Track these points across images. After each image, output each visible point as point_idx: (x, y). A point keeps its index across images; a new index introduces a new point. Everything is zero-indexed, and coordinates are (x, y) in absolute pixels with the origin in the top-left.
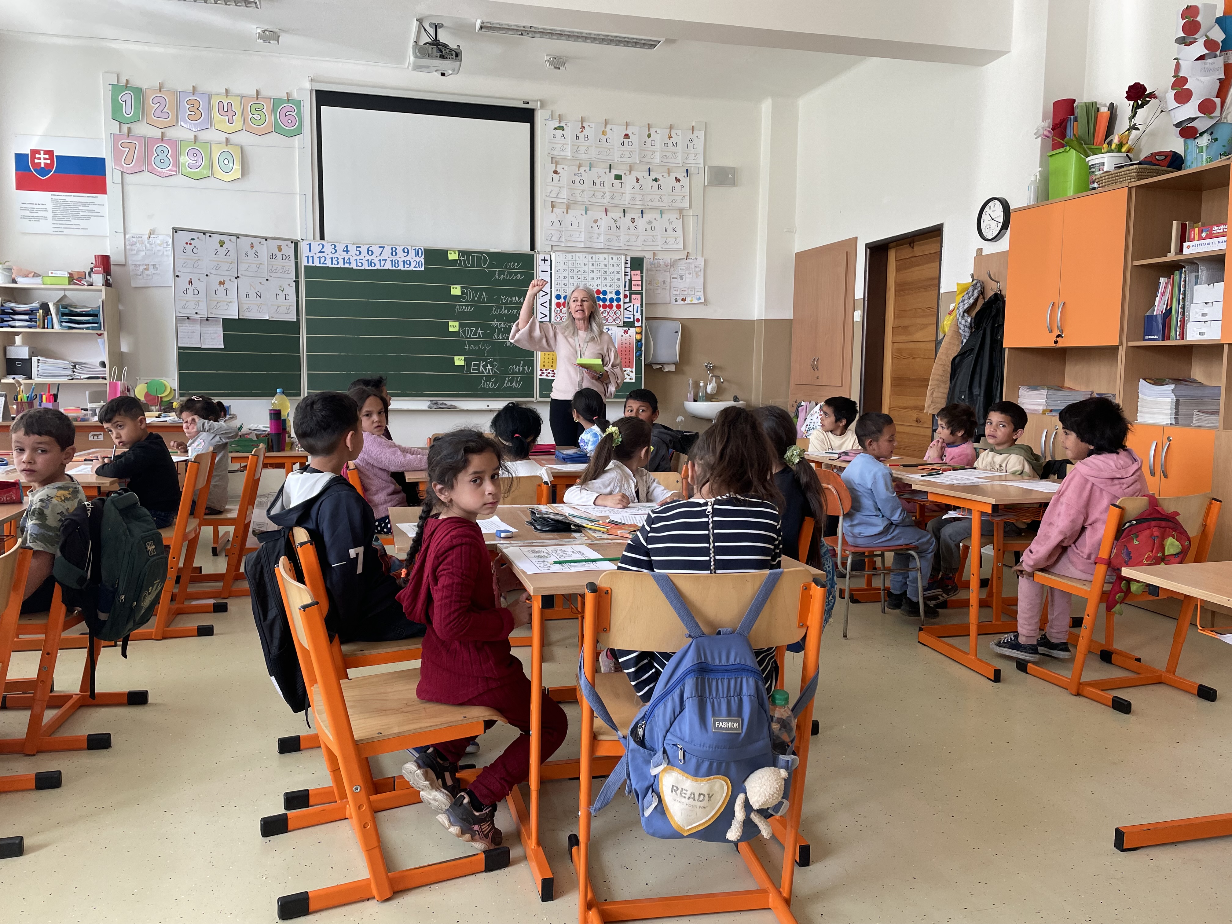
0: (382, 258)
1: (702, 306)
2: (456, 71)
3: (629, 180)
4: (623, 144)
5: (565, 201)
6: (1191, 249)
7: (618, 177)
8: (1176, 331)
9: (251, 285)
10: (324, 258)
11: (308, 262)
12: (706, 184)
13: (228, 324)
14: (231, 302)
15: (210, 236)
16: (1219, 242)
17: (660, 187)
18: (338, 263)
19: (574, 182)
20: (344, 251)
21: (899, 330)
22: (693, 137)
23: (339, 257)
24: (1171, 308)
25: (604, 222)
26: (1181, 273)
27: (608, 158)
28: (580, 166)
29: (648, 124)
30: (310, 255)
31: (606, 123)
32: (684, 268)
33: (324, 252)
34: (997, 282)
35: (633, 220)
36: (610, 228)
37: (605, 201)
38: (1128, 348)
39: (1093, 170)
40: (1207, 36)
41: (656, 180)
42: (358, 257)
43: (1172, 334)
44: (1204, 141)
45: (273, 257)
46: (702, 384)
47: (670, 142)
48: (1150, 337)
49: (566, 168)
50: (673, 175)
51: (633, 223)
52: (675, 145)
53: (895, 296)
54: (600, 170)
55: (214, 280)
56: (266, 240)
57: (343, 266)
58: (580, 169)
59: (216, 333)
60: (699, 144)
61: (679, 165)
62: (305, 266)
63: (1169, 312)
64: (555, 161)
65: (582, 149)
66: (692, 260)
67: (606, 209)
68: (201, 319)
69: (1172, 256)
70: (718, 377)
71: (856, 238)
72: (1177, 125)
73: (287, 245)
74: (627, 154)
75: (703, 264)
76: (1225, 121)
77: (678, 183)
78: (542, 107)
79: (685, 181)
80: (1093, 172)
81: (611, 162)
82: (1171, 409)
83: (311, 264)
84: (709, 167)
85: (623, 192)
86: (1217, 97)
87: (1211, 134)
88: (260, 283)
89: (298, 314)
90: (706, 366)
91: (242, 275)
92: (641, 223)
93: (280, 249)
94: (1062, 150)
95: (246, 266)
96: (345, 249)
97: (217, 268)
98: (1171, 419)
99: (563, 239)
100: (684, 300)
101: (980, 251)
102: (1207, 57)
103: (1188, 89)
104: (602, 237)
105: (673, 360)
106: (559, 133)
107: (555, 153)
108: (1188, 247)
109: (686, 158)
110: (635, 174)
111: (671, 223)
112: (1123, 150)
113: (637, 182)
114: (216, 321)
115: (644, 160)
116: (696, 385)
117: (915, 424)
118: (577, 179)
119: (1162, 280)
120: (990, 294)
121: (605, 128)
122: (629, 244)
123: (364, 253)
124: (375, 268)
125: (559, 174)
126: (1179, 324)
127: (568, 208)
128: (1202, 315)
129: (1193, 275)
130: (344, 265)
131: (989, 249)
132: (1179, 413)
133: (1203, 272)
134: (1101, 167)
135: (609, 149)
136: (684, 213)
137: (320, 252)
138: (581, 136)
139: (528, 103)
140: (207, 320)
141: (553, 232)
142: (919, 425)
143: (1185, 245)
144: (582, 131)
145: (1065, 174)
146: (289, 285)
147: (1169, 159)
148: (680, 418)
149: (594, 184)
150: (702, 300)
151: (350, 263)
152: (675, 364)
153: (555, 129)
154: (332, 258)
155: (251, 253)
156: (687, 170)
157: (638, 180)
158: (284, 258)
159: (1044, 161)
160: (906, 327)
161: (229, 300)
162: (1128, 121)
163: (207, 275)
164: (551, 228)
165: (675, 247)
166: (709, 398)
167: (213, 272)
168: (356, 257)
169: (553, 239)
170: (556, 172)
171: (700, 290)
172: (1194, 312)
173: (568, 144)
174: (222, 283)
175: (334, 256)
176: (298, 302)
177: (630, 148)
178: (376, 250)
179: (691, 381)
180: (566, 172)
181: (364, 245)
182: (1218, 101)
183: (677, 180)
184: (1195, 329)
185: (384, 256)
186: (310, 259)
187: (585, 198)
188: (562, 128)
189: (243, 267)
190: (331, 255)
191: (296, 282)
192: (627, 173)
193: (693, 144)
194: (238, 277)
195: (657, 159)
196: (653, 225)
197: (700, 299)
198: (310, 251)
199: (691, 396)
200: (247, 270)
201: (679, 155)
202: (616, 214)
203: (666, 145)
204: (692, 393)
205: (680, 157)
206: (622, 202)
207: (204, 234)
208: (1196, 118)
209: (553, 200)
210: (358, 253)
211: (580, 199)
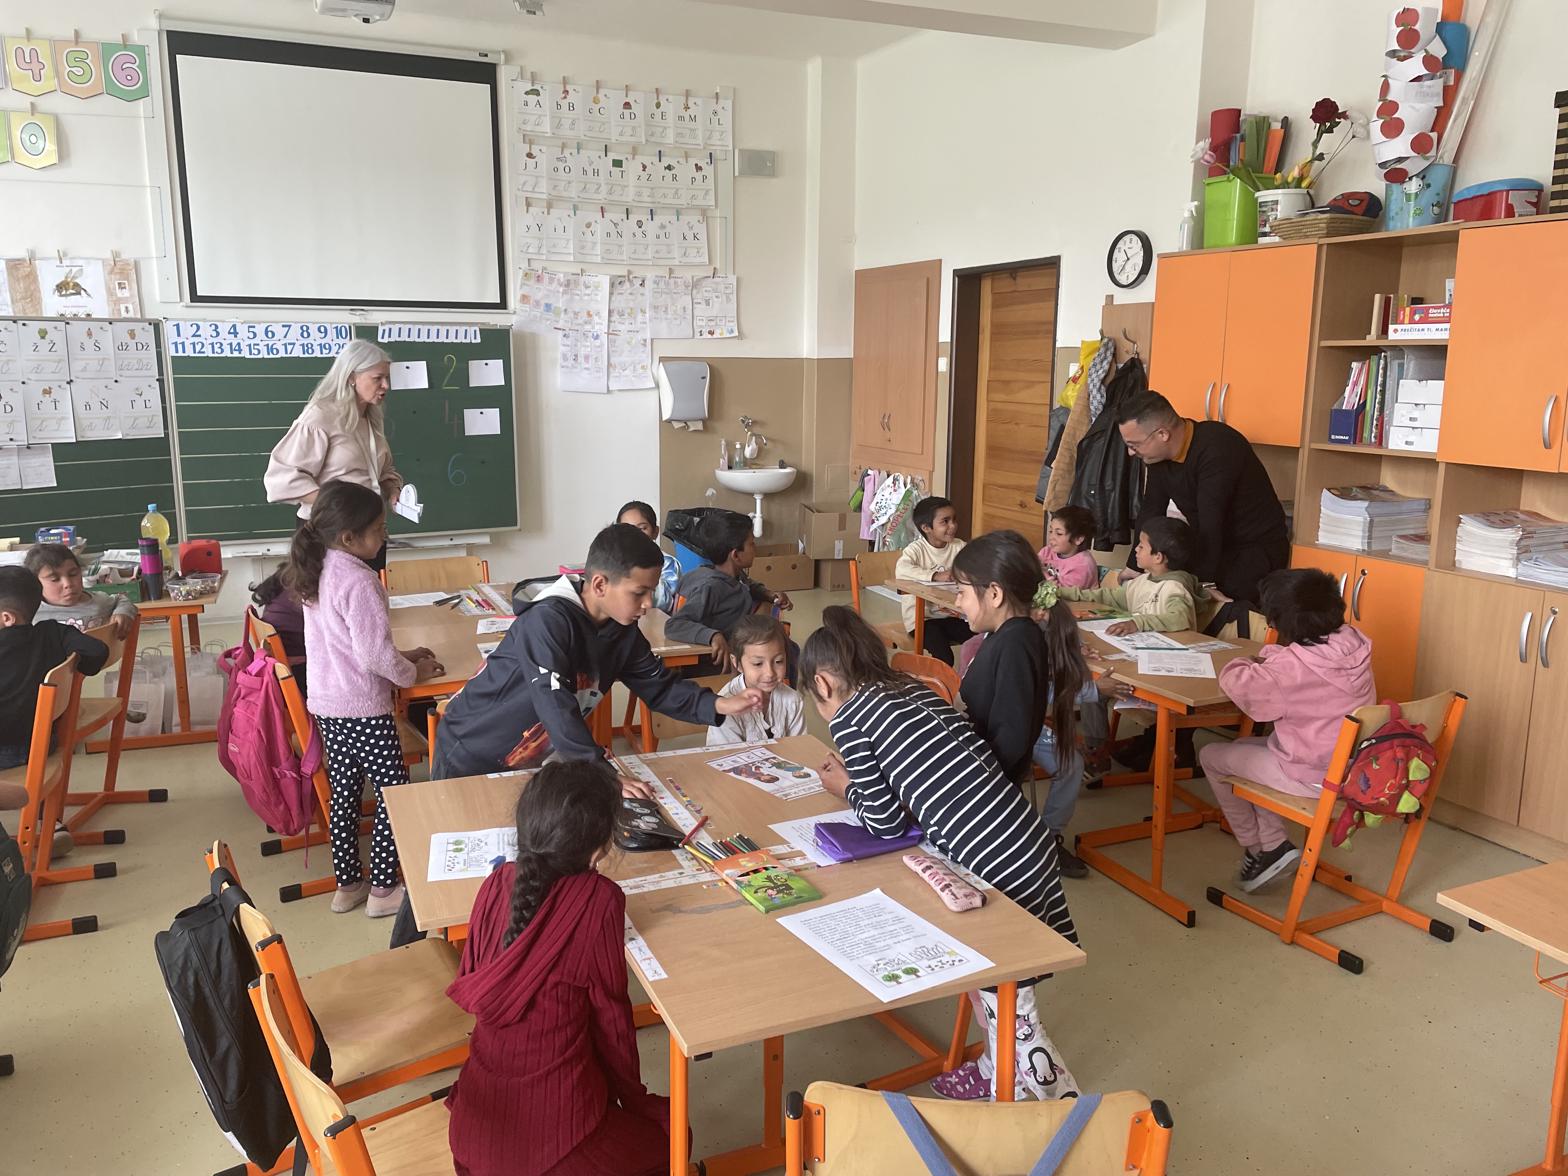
0: (287, 342)
1: (736, 340)
2: (386, 16)
3: (632, 168)
4: (622, 117)
5: (544, 196)
6: (1398, 333)
7: (617, 163)
8: (1371, 432)
9: (92, 391)
10: (200, 345)
11: (177, 352)
12: (737, 174)
13: (60, 451)
14: (63, 418)
15: (24, 325)
16: (1437, 330)
17: (674, 178)
18: (222, 351)
19: (556, 170)
20: (229, 333)
21: (997, 384)
22: (718, 108)
23: (223, 341)
24: (1365, 402)
25: (601, 226)
26: (1380, 358)
27: (604, 135)
28: (564, 146)
29: (657, 89)
30: (179, 340)
31: (598, 86)
32: (710, 289)
33: (200, 336)
34: (1134, 343)
35: (640, 224)
36: (609, 235)
37: (600, 196)
38: (1311, 450)
39: (1264, 209)
40: (1426, 51)
41: (669, 168)
42: (252, 342)
43: (1366, 435)
44: (1413, 186)
45: (122, 347)
46: (738, 446)
47: (686, 115)
48: (1337, 437)
49: (544, 149)
50: (692, 161)
51: (640, 227)
52: (693, 119)
53: (991, 340)
54: (593, 153)
55: (36, 389)
56: (111, 323)
57: (229, 355)
58: (565, 151)
59: (44, 466)
60: (726, 118)
61: (699, 147)
62: (172, 357)
63: (1362, 406)
64: (528, 140)
65: (566, 123)
66: (720, 279)
67: (602, 208)
68: (20, 449)
69: (1372, 339)
70: (758, 436)
71: (941, 260)
72: (1382, 165)
73: (143, 329)
74: (629, 131)
75: (735, 284)
76: (1441, 162)
77: (700, 172)
78: (507, 61)
79: (708, 170)
80: (1264, 212)
81: (607, 142)
82: (1363, 531)
83: (180, 354)
84: (741, 151)
85: (624, 184)
86: (1432, 131)
87: (1423, 178)
88: (106, 387)
89: (166, 427)
90: (743, 421)
91: (77, 377)
92: (651, 227)
93: (132, 334)
94: (1224, 178)
95: (83, 363)
96: (232, 331)
97: (38, 370)
98: (1363, 543)
99: (544, 251)
100: (711, 333)
101: (1110, 298)
102: (1424, 78)
103: (1399, 119)
104: (599, 246)
105: (701, 416)
106: (532, 99)
107: (529, 128)
108: (1396, 331)
109: (709, 138)
110: (640, 159)
111: (691, 228)
112: (1304, 184)
113: (644, 170)
114: (43, 448)
115: (653, 139)
116: (730, 446)
117: (1018, 508)
118: (561, 165)
119: (1355, 365)
120: (1125, 358)
121: (597, 93)
122: (636, 256)
123: (261, 334)
124: (278, 356)
125: (534, 158)
126: (1375, 423)
127: (549, 206)
128: (1411, 419)
129: (1396, 363)
130: (232, 353)
131: (1122, 297)
132: (1373, 536)
133: (1411, 364)
134: (1274, 207)
135: (604, 123)
136: (709, 214)
137: (194, 336)
138: (564, 104)
139: (486, 55)
140: (28, 448)
141: (529, 241)
142: (1024, 510)
143: (1391, 328)
144: (565, 98)
145: (1226, 206)
146: (150, 386)
147: (1365, 204)
148: (710, 492)
149: (585, 172)
150: (736, 334)
151: (240, 351)
152: (704, 421)
153: (527, 93)
154: (212, 344)
155: (89, 344)
156: (711, 154)
157: (644, 167)
158: (140, 347)
159: (1198, 193)
160: (1007, 383)
161: (59, 416)
162: (1311, 148)
163: (23, 383)
164: (527, 234)
165: (698, 260)
166: (747, 464)
167: (33, 377)
168: (248, 342)
169: (530, 250)
170: (530, 155)
171: (731, 319)
172: (1400, 414)
173: (546, 116)
174: (47, 392)
175: (215, 340)
176: (164, 409)
177: (634, 123)
178: (279, 331)
179: (723, 442)
180: (545, 156)
181: (259, 323)
182: (1434, 135)
183: (698, 168)
184: (1400, 436)
185: (291, 338)
186: (180, 347)
187: (573, 192)
188: (536, 92)
189: (77, 366)
190: (211, 340)
191: (161, 381)
192: (630, 157)
193: (717, 118)
194: (71, 381)
195: (670, 138)
196: (667, 230)
197: (732, 331)
198: (179, 335)
199: (723, 462)
200: (84, 370)
201: (700, 133)
202: (617, 215)
203: (681, 118)
204: (726, 458)
205: (700, 137)
206: (624, 199)
207: (15, 322)
208: (1408, 158)
209: (529, 195)
210: (251, 335)
211: (565, 194)
